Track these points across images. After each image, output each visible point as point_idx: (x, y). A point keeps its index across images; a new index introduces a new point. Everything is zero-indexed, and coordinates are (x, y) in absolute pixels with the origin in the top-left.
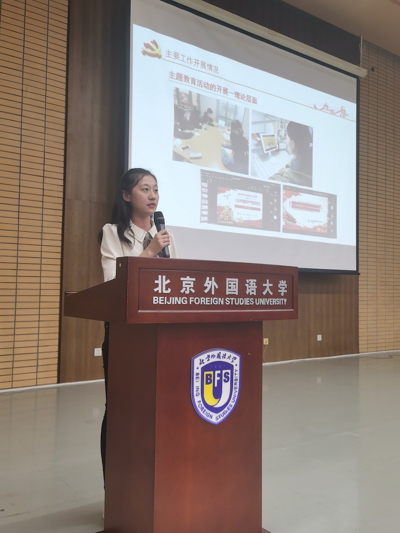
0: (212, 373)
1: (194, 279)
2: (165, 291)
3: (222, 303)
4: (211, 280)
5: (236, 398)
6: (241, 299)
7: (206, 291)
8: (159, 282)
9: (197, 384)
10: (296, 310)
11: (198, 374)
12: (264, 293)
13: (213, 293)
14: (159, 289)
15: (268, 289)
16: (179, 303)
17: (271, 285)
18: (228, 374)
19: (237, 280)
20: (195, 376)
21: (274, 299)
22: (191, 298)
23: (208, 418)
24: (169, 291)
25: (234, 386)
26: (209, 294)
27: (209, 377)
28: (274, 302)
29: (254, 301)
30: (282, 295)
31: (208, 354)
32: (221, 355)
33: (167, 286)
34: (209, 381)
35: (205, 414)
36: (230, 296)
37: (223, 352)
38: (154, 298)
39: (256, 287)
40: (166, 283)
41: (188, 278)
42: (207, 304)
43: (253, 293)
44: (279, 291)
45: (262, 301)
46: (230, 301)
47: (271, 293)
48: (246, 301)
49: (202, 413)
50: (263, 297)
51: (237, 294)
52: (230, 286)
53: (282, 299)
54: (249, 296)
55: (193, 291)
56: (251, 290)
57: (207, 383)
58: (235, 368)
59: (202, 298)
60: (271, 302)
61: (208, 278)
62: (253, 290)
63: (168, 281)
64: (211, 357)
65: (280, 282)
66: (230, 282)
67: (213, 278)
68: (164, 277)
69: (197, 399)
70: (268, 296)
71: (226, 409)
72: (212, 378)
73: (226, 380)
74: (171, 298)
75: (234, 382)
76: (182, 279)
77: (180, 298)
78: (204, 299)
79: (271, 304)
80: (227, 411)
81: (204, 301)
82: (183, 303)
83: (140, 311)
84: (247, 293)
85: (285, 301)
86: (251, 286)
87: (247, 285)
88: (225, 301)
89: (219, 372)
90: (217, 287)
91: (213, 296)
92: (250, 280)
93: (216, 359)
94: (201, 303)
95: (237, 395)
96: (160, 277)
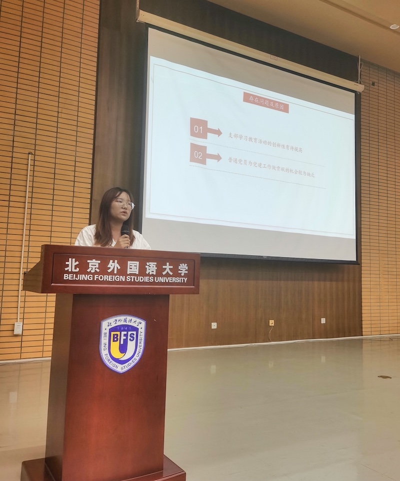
0: (118, 333)
1: (99, 262)
2: (74, 270)
3: (124, 280)
4: (114, 262)
5: (141, 353)
6: (141, 277)
7: (109, 271)
8: (69, 263)
9: (104, 340)
10: (198, 287)
11: (106, 333)
12: (164, 273)
13: (115, 272)
14: (69, 269)
15: (168, 270)
16: (86, 279)
17: (172, 267)
18: (133, 334)
19: (138, 263)
20: (103, 335)
21: (173, 278)
22: (96, 276)
23: (114, 368)
24: (78, 270)
25: (138, 344)
26: (112, 273)
27: (116, 336)
28: (173, 280)
29: (154, 279)
30: (183, 275)
31: (116, 319)
32: (128, 320)
33: (76, 267)
34: (115, 339)
35: (112, 365)
36: (131, 275)
37: (129, 318)
38: (65, 275)
39: (156, 268)
40: (74, 264)
41: (94, 260)
42: (110, 280)
43: (153, 273)
44: (179, 272)
45: (162, 280)
46: (131, 278)
47: (171, 274)
48: (146, 279)
49: (108, 363)
50: (162, 276)
51: (138, 273)
52: (131, 267)
53: (182, 278)
54: (149, 275)
55: (98, 270)
56: (151, 270)
57: (114, 341)
58: (140, 330)
59: (105, 276)
60: (170, 280)
61: (111, 261)
62: (153, 270)
63: (77, 263)
64: (118, 321)
65: (181, 265)
66: (131, 265)
67: (116, 261)
68: (74, 260)
69: (104, 353)
70: (168, 275)
71: (130, 361)
72: (119, 337)
73: (132, 339)
74: (79, 275)
75: (139, 341)
76: (88, 261)
77: (86, 275)
78: (107, 276)
79: (170, 282)
80: (132, 364)
81: (107, 278)
82: (89, 279)
83: (53, 284)
84: (147, 273)
85: (186, 280)
86: (152, 268)
87: (146, 267)
88: (126, 278)
89: (125, 333)
90: (119, 268)
91: (115, 275)
92: (150, 263)
93: (123, 323)
94: (105, 280)
95: (141, 352)
96: (70, 259)
